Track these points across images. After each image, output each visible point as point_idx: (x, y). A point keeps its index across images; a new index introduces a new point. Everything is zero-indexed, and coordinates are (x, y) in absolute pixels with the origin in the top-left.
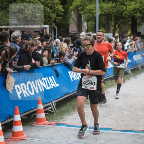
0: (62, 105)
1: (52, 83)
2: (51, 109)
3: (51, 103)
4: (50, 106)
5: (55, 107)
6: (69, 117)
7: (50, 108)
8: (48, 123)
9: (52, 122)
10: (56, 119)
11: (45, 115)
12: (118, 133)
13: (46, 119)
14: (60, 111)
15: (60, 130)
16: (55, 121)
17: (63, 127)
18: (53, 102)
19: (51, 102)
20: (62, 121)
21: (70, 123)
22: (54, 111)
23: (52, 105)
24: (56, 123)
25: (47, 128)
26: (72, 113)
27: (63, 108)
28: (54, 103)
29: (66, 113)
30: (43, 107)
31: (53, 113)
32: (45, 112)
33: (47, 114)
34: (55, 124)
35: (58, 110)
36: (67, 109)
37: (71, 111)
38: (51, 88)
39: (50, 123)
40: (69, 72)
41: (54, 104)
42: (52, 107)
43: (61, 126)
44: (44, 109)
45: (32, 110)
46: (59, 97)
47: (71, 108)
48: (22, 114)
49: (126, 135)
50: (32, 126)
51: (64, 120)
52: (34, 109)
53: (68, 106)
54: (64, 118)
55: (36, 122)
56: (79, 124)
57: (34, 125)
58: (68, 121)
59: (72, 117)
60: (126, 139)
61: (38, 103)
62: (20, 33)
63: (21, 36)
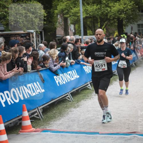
0: (48, 110)
2: (37, 116)
3: (37, 110)
4: (36, 112)
5: (41, 114)
6: (55, 122)
7: (36, 114)
8: (34, 130)
9: (38, 129)
10: (43, 125)
11: (31, 122)
12: (105, 137)
13: (32, 126)
14: (47, 117)
15: (46, 137)
16: (41, 127)
17: (49, 133)
19: (37, 108)
21: (57, 129)
23: (38, 111)
24: (42, 129)
25: (33, 136)
26: (58, 118)
27: (49, 114)
28: (40, 109)
29: (52, 119)
30: (29, 114)
31: (40, 119)
32: (31, 119)
33: (33, 120)
34: (41, 131)
35: (45, 116)
36: (54, 114)
37: (58, 116)
39: (36, 130)
40: (55, 77)
41: (40, 111)
42: (38, 113)
43: (47, 133)
44: (29, 116)
45: (17, 117)
46: (45, 103)
47: (58, 113)
48: (7, 122)
49: (112, 138)
50: (18, 134)
51: (50, 127)
52: (19, 116)
53: (55, 111)
54: (50, 124)
55: (22, 130)
56: (66, 130)
57: (19, 132)
58: (54, 127)
59: (58, 122)
60: (113, 142)
61: (23, 110)
62: (3, 40)
63: (4, 43)
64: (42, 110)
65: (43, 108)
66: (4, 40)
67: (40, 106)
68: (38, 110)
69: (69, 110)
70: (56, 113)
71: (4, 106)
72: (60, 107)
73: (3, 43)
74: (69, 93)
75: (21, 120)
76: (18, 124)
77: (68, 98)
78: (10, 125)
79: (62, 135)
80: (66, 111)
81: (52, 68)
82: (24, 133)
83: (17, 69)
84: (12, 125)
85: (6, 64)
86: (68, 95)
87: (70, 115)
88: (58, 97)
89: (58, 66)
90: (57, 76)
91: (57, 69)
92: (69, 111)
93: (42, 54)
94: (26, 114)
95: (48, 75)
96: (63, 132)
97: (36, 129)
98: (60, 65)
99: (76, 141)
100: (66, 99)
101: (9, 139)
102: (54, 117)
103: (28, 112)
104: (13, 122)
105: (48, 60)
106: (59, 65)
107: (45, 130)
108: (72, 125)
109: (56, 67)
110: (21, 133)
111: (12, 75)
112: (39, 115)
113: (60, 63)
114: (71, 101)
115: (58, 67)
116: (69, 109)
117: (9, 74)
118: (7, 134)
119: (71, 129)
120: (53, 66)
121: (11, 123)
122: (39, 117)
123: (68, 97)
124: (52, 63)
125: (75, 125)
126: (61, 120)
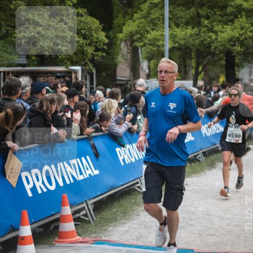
0: (104, 207)
1: (88, 170)
2: (86, 215)
3: (85, 205)
4: (84, 209)
5: (92, 212)
6: (116, 229)
7: (84, 212)
8: (79, 241)
9: (87, 239)
10: (95, 232)
11: (75, 225)
13: (77, 233)
14: (102, 218)
16: (92, 236)
17: (106, 246)
18: (90, 202)
19: (86, 202)
20: (105, 237)
21: (119, 240)
22: (90, 219)
23: (86, 207)
24: (94, 239)
25: (78, 249)
26: (122, 221)
27: (106, 213)
28: (91, 204)
29: (111, 222)
30: (72, 212)
31: (89, 222)
32: (75, 220)
33: (79, 223)
34: (91, 242)
35: (98, 217)
36: (114, 215)
37: (121, 218)
38: (86, 177)
39: (84, 240)
40: (118, 149)
41: (90, 206)
42: (86, 211)
43: (102, 246)
44: (73, 215)
45: (51, 216)
46: (99, 193)
47: (121, 213)
48: (33, 223)
50: (51, 245)
51: (108, 235)
52: (55, 214)
53: (115, 209)
54: (108, 232)
55: (59, 238)
56: (135, 242)
57: (54, 243)
58: (115, 236)
59: (122, 228)
61: (63, 205)
62: (29, 81)
63: (30, 86)
64: (93, 206)
65: (94, 203)
67: (91, 199)
68: (87, 205)
70: (118, 212)
71: (30, 194)
72: (124, 202)
74: (141, 179)
77: (139, 187)
79: (128, 251)
80: (134, 210)
82: (63, 245)
86: (138, 183)
87: (142, 217)
88: (121, 184)
94: (67, 210)
95: (106, 145)
96: (130, 246)
97: (83, 238)
100: (134, 190)
102: (113, 220)
103: (71, 207)
107: (98, 240)
108: (145, 234)
110: (57, 244)
112: (89, 214)
116: (140, 207)
119: (144, 242)
121: (39, 227)
122: (87, 217)
123: (138, 185)
125: (151, 235)
126: (127, 225)
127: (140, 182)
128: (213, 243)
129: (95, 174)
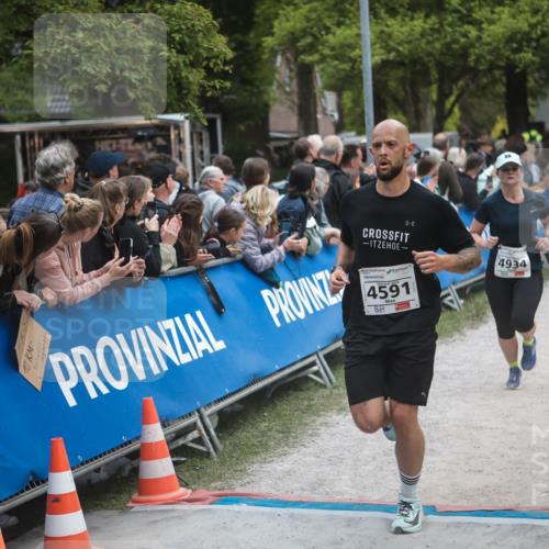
0: (241, 421)
1: (199, 340)
2: (199, 440)
3: (195, 418)
4: (194, 427)
5: (213, 432)
6: (267, 467)
7: (195, 434)
8: (186, 497)
9: (202, 493)
10: (220, 478)
11: (175, 463)
12: (458, 525)
13: (180, 480)
14: (235, 445)
15: (232, 522)
16: (213, 485)
17: (244, 507)
18: (207, 412)
19: (198, 411)
20: (242, 486)
21: (273, 491)
22: (208, 449)
23: (199, 424)
24: (217, 492)
25: (181, 517)
26: (279, 450)
27: (244, 434)
28: (209, 416)
29: (256, 453)
30: (165, 436)
31: (208, 454)
32: (173, 453)
33: (183, 459)
34: (212, 499)
35: (227, 443)
36: (263, 436)
37: (278, 444)
38: (196, 357)
39: (195, 496)
40: (265, 293)
41: (208, 421)
42: (200, 431)
43: (235, 507)
44: (169, 442)
45: (122, 446)
46: (227, 391)
47: (277, 430)
48: (82, 464)
49: (488, 530)
50: (124, 509)
51: (248, 483)
52: (130, 442)
53: (265, 423)
54: (248, 474)
55: (141, 494)
56: (306, 496)
57: (130, 504)
58: (263, 483)
59: (278, 466)
60: (489, 544)
61: (146, 420)
62: (72, 152)
63: (74, 164)
64: (217, 419)
65: (220, 413)
66: (76, 154)
67: (209, 405)
68: (201, 418)
69: (321, 420)
70: (270, 430)
71: (72, 402)
72: (285, 407)
73: (70, 164)
74: (321, 354)
75: (135, 455)
76: (126, 473)
77: (317, 373)
78: (96, 478)
79: (292, 516)
80: (307, 424)
81: (255, 261)
82: (149, 508)
83: (122, 265)
84: (103, 475)
85: (79, 243)
86: (313, 364)
87: (323, 439)
88: (276, 368)
89: (279, 251)
90: (274, 289)
91: (274, 263)
92: (321, 425)
93: (215, 205)
94: (156, 433)
95: (240, 286)
96: (296, 504)
97: (194, 490)
98: (285, 248)
99: (346, 538)
100: (307, 379)
101: (92, 528)
102: (261, 448)
103: (164, 426)
104: (107, 464)
105: (237, 228)
106: (281, 248)
107: (226, 495)
108: (331, 477)
109: (268, 256)
110: (137, 507)
111: (101, 286)
112: (206, 438)
113: (286, 242)
114: (325, 387)
115: (277, 257)
116: (319, 416)
117: (89, 283)
118: (85, 512)
119: (327, 493)
120: (258, 250)
121: (97, 470)
122: (203, 444)
123: (315, 368)
124: (252, 239)
125: (343, 477)
126: (290, 457)
127: (318, 362)
128: (479, 489)
129: (217, 349)
